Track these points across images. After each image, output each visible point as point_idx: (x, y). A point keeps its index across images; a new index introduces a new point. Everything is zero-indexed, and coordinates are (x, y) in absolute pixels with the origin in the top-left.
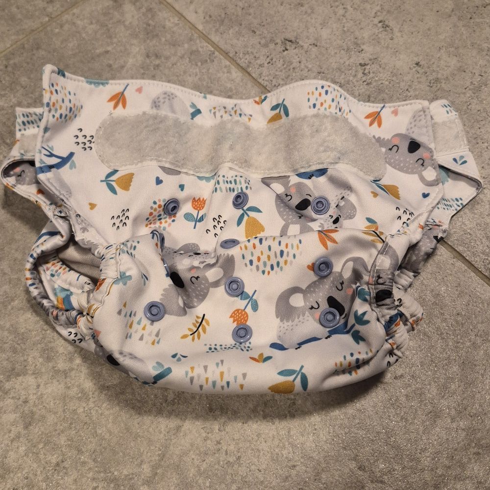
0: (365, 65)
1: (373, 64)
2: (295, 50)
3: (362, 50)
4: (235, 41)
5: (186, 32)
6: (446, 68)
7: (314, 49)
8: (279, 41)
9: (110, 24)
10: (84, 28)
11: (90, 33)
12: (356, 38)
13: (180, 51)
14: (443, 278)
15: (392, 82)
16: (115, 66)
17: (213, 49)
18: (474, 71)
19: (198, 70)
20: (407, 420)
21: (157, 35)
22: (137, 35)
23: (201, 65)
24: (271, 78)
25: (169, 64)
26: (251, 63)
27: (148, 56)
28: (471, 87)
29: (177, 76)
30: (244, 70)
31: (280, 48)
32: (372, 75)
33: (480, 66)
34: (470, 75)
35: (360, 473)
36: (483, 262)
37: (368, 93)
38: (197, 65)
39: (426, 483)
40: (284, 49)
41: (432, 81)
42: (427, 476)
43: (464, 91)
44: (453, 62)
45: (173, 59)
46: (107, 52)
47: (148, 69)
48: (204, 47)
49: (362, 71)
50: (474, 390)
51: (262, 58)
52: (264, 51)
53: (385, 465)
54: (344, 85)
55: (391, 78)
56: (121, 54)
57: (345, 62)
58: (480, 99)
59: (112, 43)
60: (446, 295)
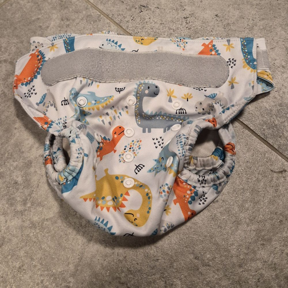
0: (187, 18)
1: (191, 17)
2: (146, 12)
3: (185, 9)
4: (112, 8)
5: (84, 4)
6: (233, 17)
7: (158, 10)
8: (137, 7)
9: (39, 2)
10: (25, 5)
11: (28, 8)
12: (181, 2)
13: (81, 16)
14: (238, 141)
15: (202, 27)
16: (43, 27)
17: (99, 13)
18: (249, 18)
19: (91, 26)
20: (221, 227)
21: (67, 7)
22: (55, 8)
23: (93, 23)
24: (134, 29)
25: (75, 24)
26: (122, 20)
27: (62, 20)
28: (248, 27)
29: (80, 30)
30: (118, 25)
31: (138, 11)
32: (191, 24)
33: (252, 15)
34: (247, 20)
35: (196, 261)
36: (260, 130)
37: (189, 34)
38: (91, 23)
39: (234, 264)
40: (140, 11)
41: (225, 25)
42: (235, 260)
43: (244, 30)
44: (237, 13)
45: (77, 21)
46: (38, 19)
47: (63, 27)
48: (95, 13)
49: (185, 22)
50: (259, 206)
51: (128, 17)
52: (129, 13)
53: (210, 255)
54: (176, 30)
55: (202, 25)
56: (47, 19)
57: (175, 17)
58: (253, 34)
59: (41, 13)
60: (240, 151)
